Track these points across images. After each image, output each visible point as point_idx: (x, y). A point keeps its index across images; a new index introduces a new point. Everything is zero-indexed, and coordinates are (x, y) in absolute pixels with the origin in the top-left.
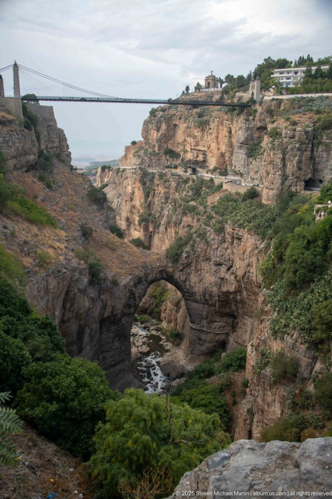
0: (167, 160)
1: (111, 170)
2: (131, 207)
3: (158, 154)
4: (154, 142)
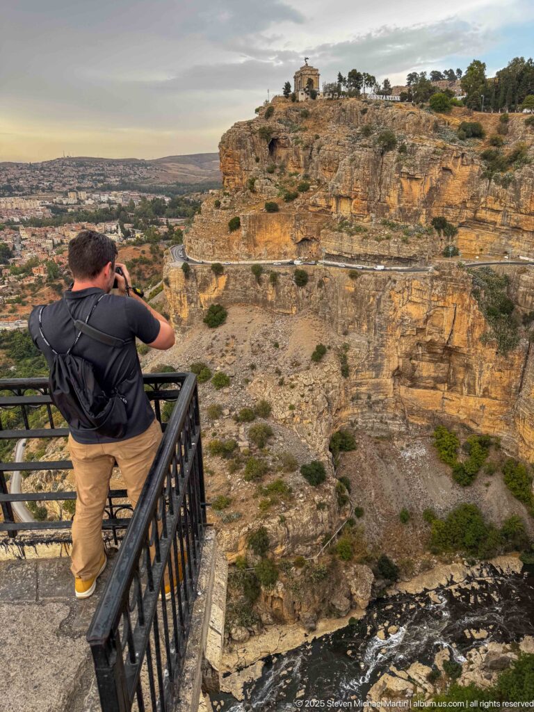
0: (441, 240)
4: (416, 206)
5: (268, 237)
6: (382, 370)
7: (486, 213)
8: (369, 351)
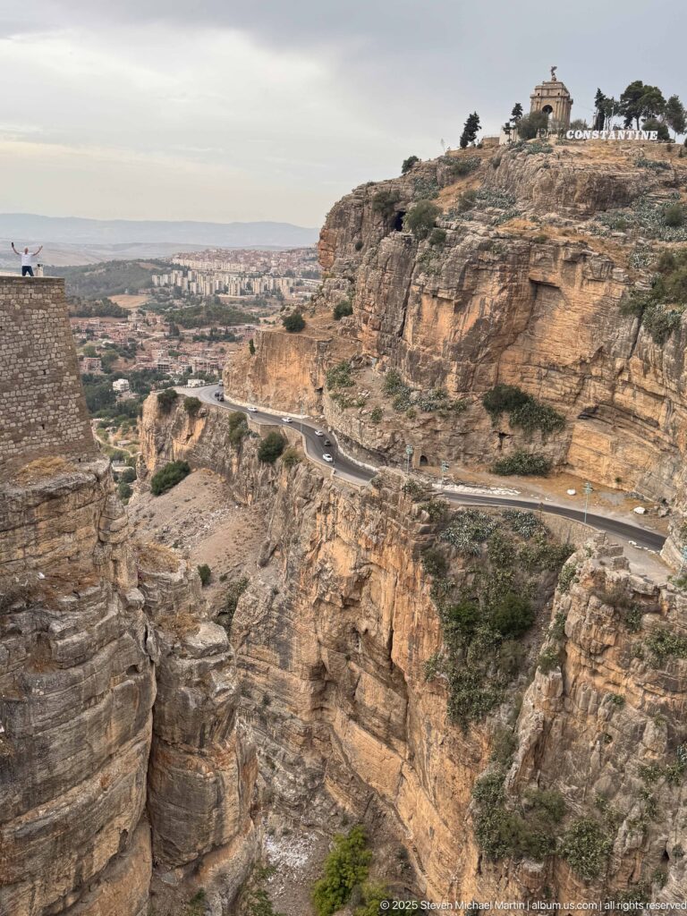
0: (502, 435)
1: (203, 415)
2: (342, 632)
3: (461, 408)
4: (438, 354)
5: (282, 371)
6: (291, 658)
7: (634, 396)
8: (270, 609)
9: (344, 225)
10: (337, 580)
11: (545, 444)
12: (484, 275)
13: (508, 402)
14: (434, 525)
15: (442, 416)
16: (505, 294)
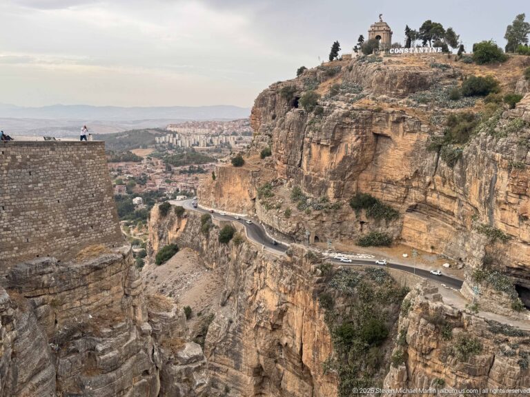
0: (362, 223)
1: (186, 217)
2: (272, 345)
3: (337, 207)
4: (322, 176)
5: (231, 189)
6: (241, 362)
7: (438, 198)
8: (228, 332)
9: (265, 105)
10: (267, 313)
11: (388, 227)
12: (347, 131)
13: (366, 204)
14: (325, 278)
15: (326, 212)
16: (359, 141)
